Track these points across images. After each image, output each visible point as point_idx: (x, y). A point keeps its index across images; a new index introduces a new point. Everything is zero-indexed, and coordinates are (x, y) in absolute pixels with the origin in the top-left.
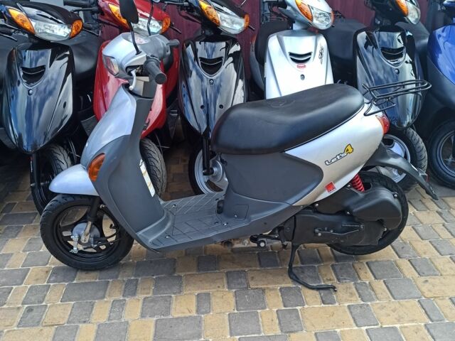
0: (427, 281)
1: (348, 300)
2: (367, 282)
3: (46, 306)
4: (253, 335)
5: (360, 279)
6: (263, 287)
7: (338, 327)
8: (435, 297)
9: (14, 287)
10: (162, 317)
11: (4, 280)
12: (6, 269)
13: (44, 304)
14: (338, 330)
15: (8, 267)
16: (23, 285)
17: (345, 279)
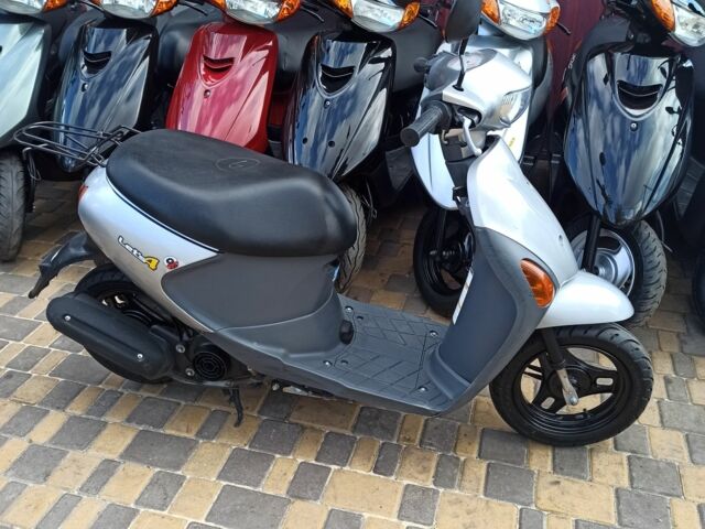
0: (558, 483)
1: (413, 477)
2: (462, 459)
3: (30, 375)
4: (246, 487)
5: (455, 451)
6: (306, 423)
7: (370, 510)
8: (552, 512)
9: (11, 342)
10: (151, 429)
11: (5, 330)
12: (16, 317)
13: (29, 372)
14: (366, 515)
15: (20, 315)
16: (22, 343)
17: (431, 445)
